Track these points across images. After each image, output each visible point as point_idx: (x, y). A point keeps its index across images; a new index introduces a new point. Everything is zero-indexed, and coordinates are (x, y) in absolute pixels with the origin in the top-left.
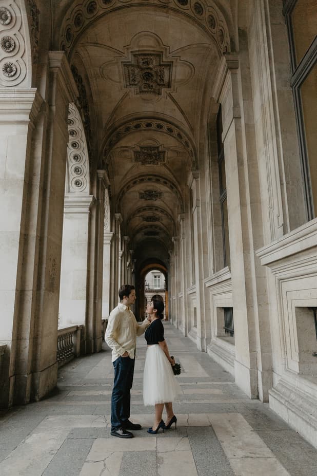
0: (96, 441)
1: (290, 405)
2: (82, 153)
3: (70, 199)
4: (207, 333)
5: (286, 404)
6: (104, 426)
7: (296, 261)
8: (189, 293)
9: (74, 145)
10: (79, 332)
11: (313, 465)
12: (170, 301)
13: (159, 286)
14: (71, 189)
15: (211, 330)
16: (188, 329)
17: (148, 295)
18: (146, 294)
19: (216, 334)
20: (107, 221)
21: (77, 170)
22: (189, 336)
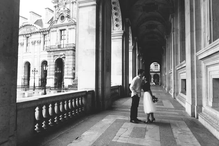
0: (125, 123)
1: (206, 119)
2: (118, 12)
3: (114, 33)
4: (176, 91)
5: (205, 118)
6: (128, 119)
7: (213, 57)
8: (170, 73)
9: (115, 8)
10: (120, 88)
11: (209, 139)
12: (162, 77)
13: (157, 70)
14: (114, 29)
15: (178, 89)
16: (169, 89)
17: (152, 74)
18: (151, 74)
19: (181, 91)
20: (131, 41)
21: (116, 20)
22: (169, 92)
